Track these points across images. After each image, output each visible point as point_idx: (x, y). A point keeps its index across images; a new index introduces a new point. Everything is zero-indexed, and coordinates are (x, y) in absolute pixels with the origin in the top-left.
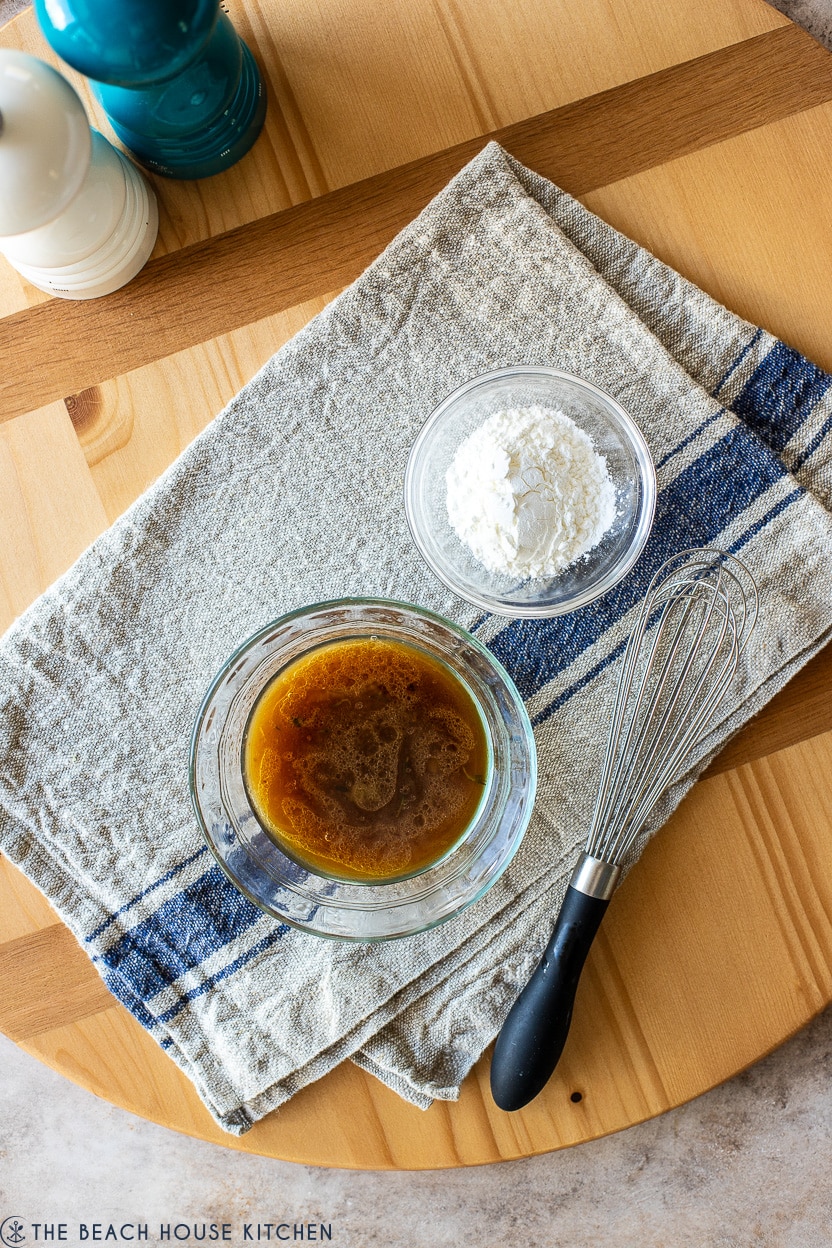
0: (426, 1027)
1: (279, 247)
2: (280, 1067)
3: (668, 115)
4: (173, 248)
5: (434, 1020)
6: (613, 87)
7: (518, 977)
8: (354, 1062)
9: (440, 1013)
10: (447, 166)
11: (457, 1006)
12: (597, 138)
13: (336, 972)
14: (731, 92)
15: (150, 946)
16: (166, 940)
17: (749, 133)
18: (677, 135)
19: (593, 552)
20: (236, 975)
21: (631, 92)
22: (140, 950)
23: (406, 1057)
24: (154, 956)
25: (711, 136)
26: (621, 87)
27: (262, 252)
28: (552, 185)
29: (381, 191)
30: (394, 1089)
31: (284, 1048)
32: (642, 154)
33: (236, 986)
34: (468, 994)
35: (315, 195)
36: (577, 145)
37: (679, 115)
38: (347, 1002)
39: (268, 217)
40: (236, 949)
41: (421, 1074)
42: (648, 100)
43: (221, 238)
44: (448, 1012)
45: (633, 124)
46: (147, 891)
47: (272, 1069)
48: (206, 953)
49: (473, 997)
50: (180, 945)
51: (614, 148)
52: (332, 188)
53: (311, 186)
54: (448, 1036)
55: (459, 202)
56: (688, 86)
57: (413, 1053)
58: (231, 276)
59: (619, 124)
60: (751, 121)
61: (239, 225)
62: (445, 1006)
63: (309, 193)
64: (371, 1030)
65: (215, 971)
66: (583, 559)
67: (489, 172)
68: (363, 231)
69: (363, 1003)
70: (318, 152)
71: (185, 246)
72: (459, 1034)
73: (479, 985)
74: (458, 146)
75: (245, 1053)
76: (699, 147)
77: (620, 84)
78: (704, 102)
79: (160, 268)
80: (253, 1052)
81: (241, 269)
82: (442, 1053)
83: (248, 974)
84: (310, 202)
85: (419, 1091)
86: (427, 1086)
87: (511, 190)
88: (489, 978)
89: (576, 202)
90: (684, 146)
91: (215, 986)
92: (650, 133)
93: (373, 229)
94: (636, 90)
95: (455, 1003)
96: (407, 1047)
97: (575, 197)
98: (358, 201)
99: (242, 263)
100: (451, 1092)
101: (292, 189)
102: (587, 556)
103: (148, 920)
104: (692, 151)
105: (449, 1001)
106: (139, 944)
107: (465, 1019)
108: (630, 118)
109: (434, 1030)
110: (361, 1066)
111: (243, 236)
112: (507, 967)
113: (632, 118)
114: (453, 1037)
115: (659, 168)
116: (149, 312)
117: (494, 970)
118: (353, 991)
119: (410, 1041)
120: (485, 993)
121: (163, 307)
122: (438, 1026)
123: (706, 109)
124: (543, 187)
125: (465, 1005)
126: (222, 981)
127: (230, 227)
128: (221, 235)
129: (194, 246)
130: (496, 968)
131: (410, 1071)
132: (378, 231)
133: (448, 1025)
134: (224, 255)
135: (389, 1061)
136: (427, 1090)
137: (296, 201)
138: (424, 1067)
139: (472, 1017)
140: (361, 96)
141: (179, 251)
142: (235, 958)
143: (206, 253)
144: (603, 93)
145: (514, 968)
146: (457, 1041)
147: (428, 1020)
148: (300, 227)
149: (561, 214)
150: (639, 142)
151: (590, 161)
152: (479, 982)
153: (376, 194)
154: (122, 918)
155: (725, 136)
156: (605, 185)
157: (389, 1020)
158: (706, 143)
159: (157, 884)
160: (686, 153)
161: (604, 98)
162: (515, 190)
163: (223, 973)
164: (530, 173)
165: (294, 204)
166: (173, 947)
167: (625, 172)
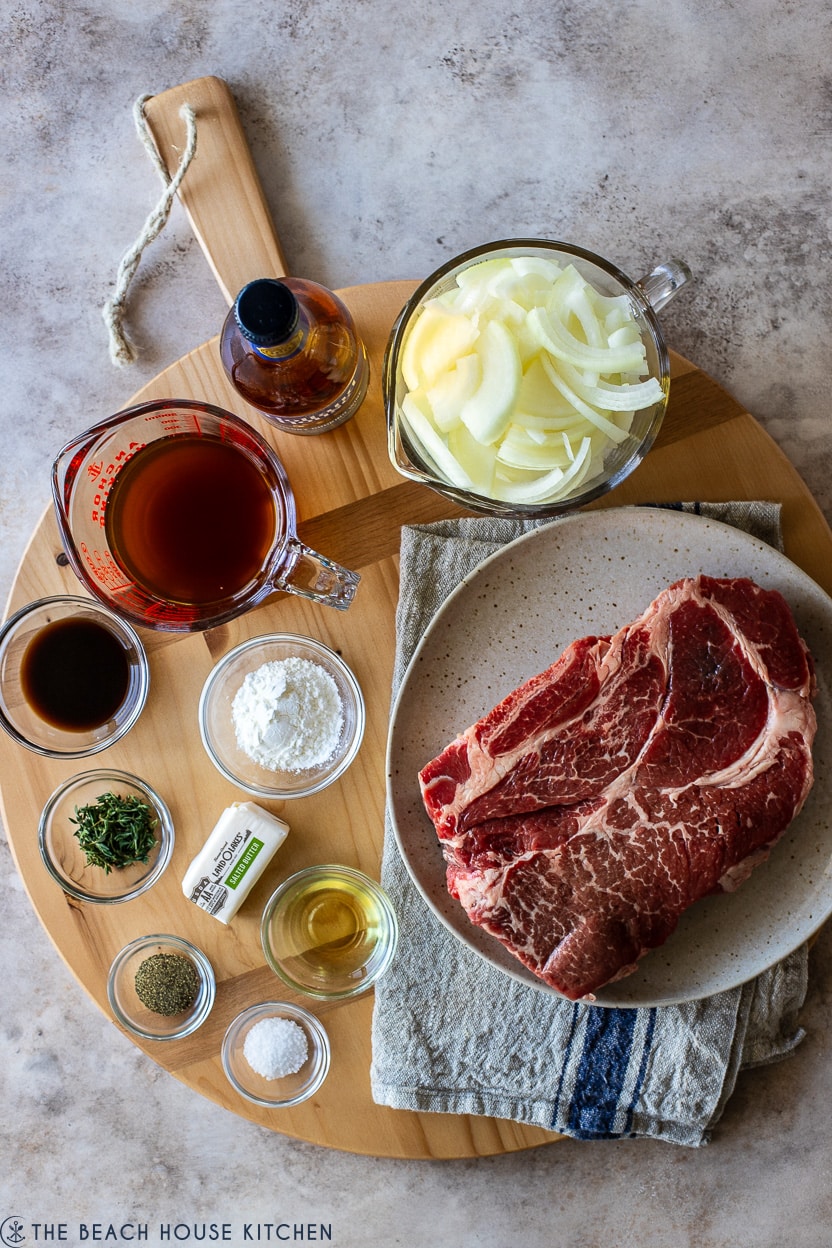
13: (697, 1034)
16: (594, 1090)
19: (304, 771)
20: (647, 1077)
24: (595, 1104)
28: (449, 521)
33: (652, 1083)
35: (372, 493)
38: (716, 1043)
40: (634, 1063)
46: (563, 1072)
47: (707, 1107)
48: (621, 1079)
52: (384, 488)
53: (369, 486)
55: (416, 575)
63: (368, 491)
65: (634, 1085)
66: (295, 771)
67: (418, 546)
69: (725, 1037)
83: (652, 1072)
84: (369, 498)
87: (436, 542)
89: (468, 519)
97: (465, 517)
101: (357, 489)
102: (299, 771)
103: (576, 1087)
124: (445, 526)
137: (359, 496)
142: (638, 1068)
149: (466, 533)
154: (561, 1098)
159: (565, 1064)
162: (438, 540)
164: (434, 525)
165: (357, 499)
166: (601, 1091)
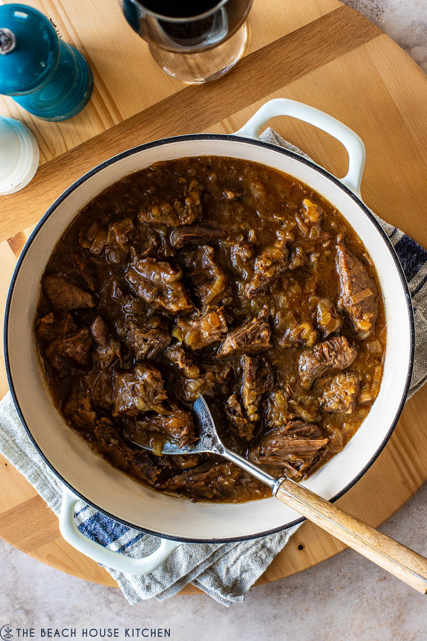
0: (228, 569)
1: (102, 151)
2: (157, 589)
3: (286, 60)
4: (50, 158)
5: (232, 565)
6: (258, 49)
7: (273, 544)
8: (193, 584)
9: (235, 562)
10: (180, 100)
11: (243, 559)
12: (253, 76)
14: (317, 44)
15: (94, 530)
16: (102, 526)
17: (328, 63)
18: (292, 70)
20: (137, 543)
21: (267, 51)
22: (89, 531)
23: (218, 582)
24: (96, 535)
25: (310, 67)
26: (262, 49)
27: (94, 154)
29: (149, 117)
30: (213, 597)
31: (159, 579)
32: (276, 81)
33: (136, 549)
34: (248, 553)
35: (116, 123)
36: (243, 81)
37: (292, 59)
38: (191, 557)
39: (95, 137)
41: (226, 590)
42: (276, 54)
43: (73, 151)
44: (239, 562)
45: (270, 67)
47: (153, 590)
48: (122, 532)
49: (251, 555)
50: (109, 529)
51: (262, 80)
52: (124, 119)
53: (114, 119)
54: (239, 572)
56: (295, 44)
57: (222, 580)
58: (81, 169)
59: (263, 68)
60: (329, 57)
61: (81, 143)
62: (238, 559)
63: (113, 122)
64: (201, 570)
65: (126, 542)
68: (143, 138)
69: (198, 557)
70: (115, 101)
71: (56, 157)
72: (245, 572)
73: (254, 548)
74: (184, 89)
75: (140, 582)
76: (304, 74)
77: (261, 47)
78: (304, 51)
79: (45, 169)
80: (143, 581)
81: (85, 164)
82: (236, 580)
83: (142, 543)
84: (114, 127)
85: (224, 598)
86: (229, 596)
88: (259, 546)
90: (297, 74)
91: (126, 550)
92: (279, 70)
93: (147, 136)
94: (269, 49)
95: (242, 557)
96: (219, 577)
98: (139, 123)
99: (85, 162)
100: (240, 598)
101: (105, 122)
103: (95, 516)
104: (301, 76)
105: (239, 556)
106: (89, 528)
107: (248, 565)
108: (267, 64)
109: (232, 570)
110: (197, 586)
111: (84, 148)
112: (267, 540)
113: (269, 64)
114: (242, 573)
115: (285, 87)
116: (43, 192)
117: (261, 542)
118: (193, 552)
119: (220, 575)
120: (257, 553)
121: (49, 189)
122: (234, 568)
123: (306, 54)
125: (247, 558)
126: (129, 547)
127: (77, 145)
128: (73, 149)
129: (60, 156)
130: (263, 541)
131: (220, 589)
132: (150, 137)
133: (239, 568)
134: (76, 159)
135: (210, 584)
136: (228, 598)
137: (107, 127)
138: (227, 587)
139: (251, 564)
140: (133, 70)
141: (53, 160)
143: (66, 159)
144: (253, 53)
145: (271, 540)
146: (244, 575)
147: (229, 565)
148: (111, 140)
150: (274, 75)
151: (251, 88)
152: (254, 547)
153: (146, 119)
154: (81, 515)
155: (317, 67)
156: (259, 99)
157: (210, 565)
158: (307, 72)
160: (298, 78)
161: (254, 56)
163: (130, 543)
165: (107, 129)
166: (106, 530)
167: (269, 91)
